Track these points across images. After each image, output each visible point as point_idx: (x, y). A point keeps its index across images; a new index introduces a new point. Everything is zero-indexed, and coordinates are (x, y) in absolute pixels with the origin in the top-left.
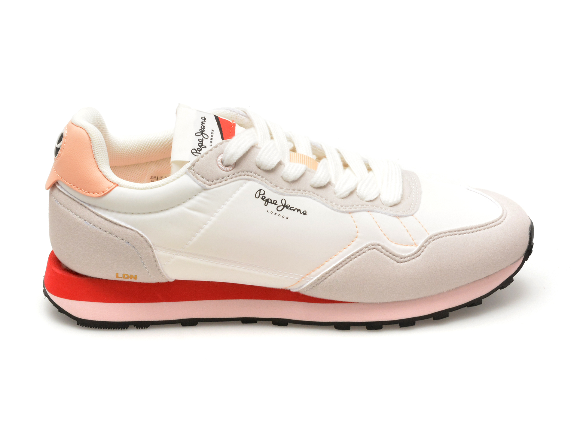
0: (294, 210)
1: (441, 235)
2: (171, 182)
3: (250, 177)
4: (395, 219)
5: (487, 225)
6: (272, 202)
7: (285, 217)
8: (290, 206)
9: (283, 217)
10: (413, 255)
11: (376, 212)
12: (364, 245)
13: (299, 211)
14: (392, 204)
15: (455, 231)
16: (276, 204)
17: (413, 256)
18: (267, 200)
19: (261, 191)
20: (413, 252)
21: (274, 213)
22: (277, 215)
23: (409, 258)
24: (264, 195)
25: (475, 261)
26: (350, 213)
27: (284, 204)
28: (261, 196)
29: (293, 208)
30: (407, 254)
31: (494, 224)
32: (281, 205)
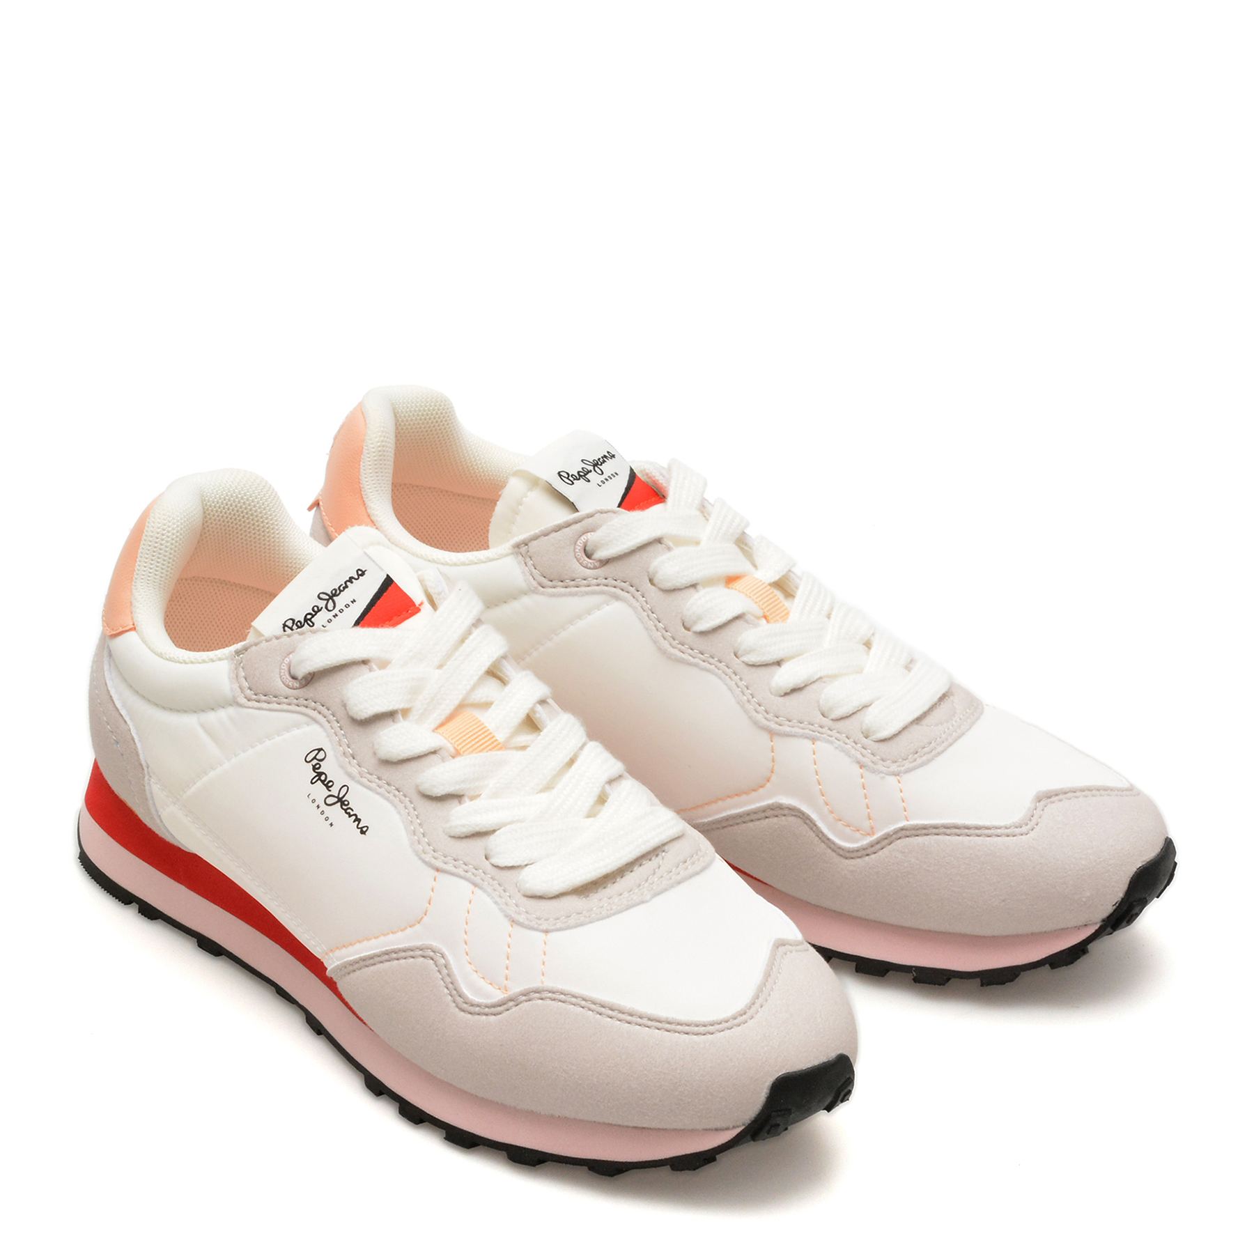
0: (350, 816)
1: (562, 996)
2: (200, 663)
3: (320, 717)
4: (506, 923)
5: (669, 1023)
6: (325, 783)
7: (329, 822)
8: (348, 804)
9: (327, 819)
10: (487, 1006)
11: (485, 891)
12: (419, 943)
13: (357, 823)
14: (529, 893)
15: (595, 1004)
16: (330, 789)
17: (487, 1009)
18: (320, 774)
19: (322, 752)
20: (489, 1001)
21: (316, 804)
22: (320, 810)
23: (477, 1009)
24: (320, 763)
25: (596, 1080)
26: (438, 870)
27: (340, 796)
28: (315, 762)
29: (352, 810)
30: (476, 1000)
31: (686, 1029)
32: (337, 795)
